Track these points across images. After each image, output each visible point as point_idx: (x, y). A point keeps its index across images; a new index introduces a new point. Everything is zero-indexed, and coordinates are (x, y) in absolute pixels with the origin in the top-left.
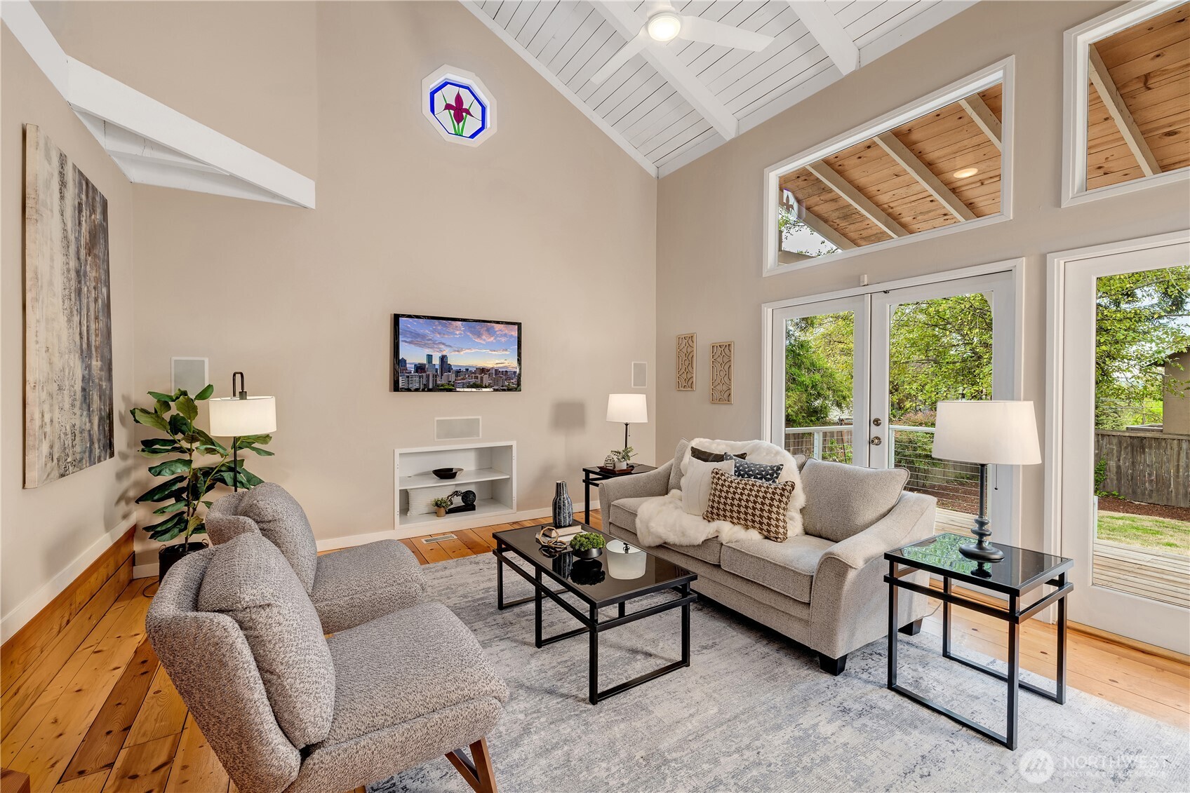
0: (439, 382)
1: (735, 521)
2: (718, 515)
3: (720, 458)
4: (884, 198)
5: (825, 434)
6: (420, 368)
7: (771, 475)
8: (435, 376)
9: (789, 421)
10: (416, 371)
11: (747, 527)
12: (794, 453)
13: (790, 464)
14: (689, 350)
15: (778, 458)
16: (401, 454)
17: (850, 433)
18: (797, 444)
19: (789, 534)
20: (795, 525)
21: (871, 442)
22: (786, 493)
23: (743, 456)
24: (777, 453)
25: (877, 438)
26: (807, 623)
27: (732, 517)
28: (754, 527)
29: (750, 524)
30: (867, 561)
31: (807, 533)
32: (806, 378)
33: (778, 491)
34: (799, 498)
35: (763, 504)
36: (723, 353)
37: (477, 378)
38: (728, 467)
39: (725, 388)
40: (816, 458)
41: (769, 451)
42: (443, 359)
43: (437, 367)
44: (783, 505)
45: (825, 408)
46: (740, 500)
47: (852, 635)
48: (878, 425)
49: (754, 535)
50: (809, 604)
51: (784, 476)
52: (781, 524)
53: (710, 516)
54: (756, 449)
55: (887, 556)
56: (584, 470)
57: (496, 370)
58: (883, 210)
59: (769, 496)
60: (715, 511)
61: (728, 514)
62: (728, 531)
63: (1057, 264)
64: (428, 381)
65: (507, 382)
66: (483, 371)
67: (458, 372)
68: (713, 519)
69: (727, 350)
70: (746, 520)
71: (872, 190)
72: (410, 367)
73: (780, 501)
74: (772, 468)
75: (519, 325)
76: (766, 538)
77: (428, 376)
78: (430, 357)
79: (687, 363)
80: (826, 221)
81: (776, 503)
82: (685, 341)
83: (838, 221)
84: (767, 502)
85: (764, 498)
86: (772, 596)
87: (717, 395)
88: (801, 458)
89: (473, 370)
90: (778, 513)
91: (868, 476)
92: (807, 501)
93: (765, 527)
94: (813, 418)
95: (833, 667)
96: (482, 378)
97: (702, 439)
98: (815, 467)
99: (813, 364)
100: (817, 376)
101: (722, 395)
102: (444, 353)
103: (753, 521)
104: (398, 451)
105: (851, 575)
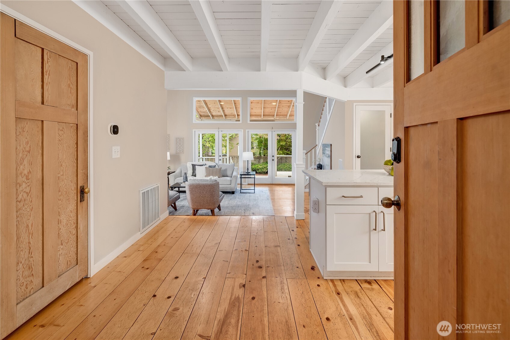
1: (213, 175)
11: (215, 176)
21: (219, 160)
48: (220, 157)
52: (221, 174)
61: (211, 174)
68: (208, 176)
74: (214, 166)
76: (219, 177)
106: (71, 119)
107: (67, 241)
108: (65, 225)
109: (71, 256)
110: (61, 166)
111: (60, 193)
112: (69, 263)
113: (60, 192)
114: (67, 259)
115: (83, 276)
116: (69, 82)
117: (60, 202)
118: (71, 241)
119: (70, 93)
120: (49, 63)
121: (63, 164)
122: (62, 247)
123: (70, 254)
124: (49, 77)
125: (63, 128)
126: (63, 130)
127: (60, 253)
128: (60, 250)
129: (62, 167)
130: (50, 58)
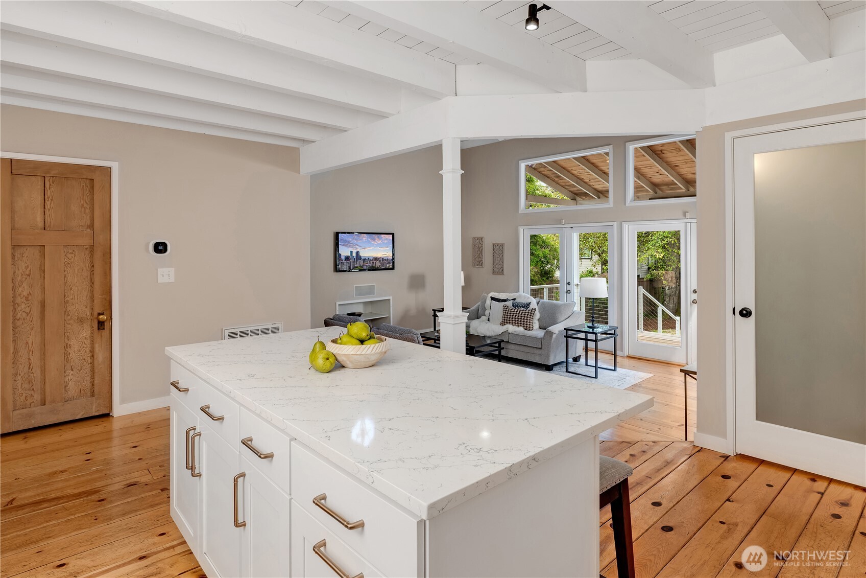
0: (355, 265)
1: (514, 324)
2: (507, 323)
3: (505, 301)
4: (575, 172)
5: (550, 289)
6: (347, 258)
7: (527, 306)
8: (354, 262)
9: (533, 282)
10: (345, 260)
11: (518, 326)
12: (535, 298)
13: (534, 302)
14: (480, 246)
15: (529, 299)
16: (339, 305)
17: (557, 288)
18: (535, 293)
19: (534, 328)
20: (536, 325)
21: (567, 292)
22: (533, 313)
23: (514, 299)
24: (529, 298)
25: (569, 290)
26: (541, 355)
27: (512, 323)
28: (521, 326)
29: (519, 325)
30: (559, 331)
31: (540, 329)
32: (540, 253)
33: (530, 312)
34: (537, 315)
35: (524, 317)
36: (499, 249)
37: (373, 263)
38: (509, 304)
39: (500, 266)
40: (546, 299)
41: (525, 297)
42: (357, 253)
43: (355, 257)
44: (531, 317)
45: (552, 271)
46: (516, 316)
47: (555, 357)
48: (569, 285)
49: (521, 329)
50: (541, 348)
51: (531, 307)
52: (531, 324)
53: (503, 324)
54: (520, 296)
55: (565, 329)
56: (433, 310)
57: (383, 258)
58: (575, 176)
59: (526, 314)
60: (506, 321)
61: (511, 322)
62: (511, 328)
63: (626, 226)
64: (351, 265)
65: (388, 265)
66: (376, 259)
67: (364, 260)
68: (505, 324)
69: (501, 247)
70: (518, 323)
71: (570, 169)
72: (343, 258)
73: (531, 315)
74: (527, 303)
75: (393, 234)
76: (526, 329)
77: (351, 262)
78: (351, 252)
79: (479, 253)
80: (548, 177)
81: (529, 316)
82: (477, 241)
83: (554, 178)
84: (526, 316)
85: (525, 315)
86: (529, 348)
87: (496, 270)
88: (538, 299)
89: (372, 258)
90: (530, 320)
91: (562, 305)
92: (540, 316)
93: (525, 325)
94: (544, 278)
95: (549, 368)
96: (376, 263)
97: (494, 293)
98: (544, 303)
99: (544, 242)
100: (547, 251)
101: (498, 270)
102: (358, 250)
103: (521, 324)
104: (338, 303)
105: (554, 336)
106: (86, 241)
107: (79, 368)
108: (76, 350)
109: (85, 385)
110: (71, 289)
111: (69, 317)
112: (82, 392)
113: (69, 315)
114: (80, 387)
115: (106, 412)
116: (82, 202)
117: (70, 326)
118: (86, 370)
119: (84, 213)
120: (52, 189)
121: (74, 288)
122: (72, 372)
123: (83, 382)
124: (52, 202)
125: (73, 251)
126: (74, 253)
127: (70, 378)
128: (69, 375)
129: (72, 291)
130: (53, 183)
